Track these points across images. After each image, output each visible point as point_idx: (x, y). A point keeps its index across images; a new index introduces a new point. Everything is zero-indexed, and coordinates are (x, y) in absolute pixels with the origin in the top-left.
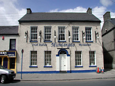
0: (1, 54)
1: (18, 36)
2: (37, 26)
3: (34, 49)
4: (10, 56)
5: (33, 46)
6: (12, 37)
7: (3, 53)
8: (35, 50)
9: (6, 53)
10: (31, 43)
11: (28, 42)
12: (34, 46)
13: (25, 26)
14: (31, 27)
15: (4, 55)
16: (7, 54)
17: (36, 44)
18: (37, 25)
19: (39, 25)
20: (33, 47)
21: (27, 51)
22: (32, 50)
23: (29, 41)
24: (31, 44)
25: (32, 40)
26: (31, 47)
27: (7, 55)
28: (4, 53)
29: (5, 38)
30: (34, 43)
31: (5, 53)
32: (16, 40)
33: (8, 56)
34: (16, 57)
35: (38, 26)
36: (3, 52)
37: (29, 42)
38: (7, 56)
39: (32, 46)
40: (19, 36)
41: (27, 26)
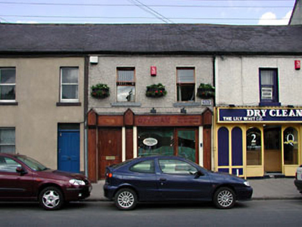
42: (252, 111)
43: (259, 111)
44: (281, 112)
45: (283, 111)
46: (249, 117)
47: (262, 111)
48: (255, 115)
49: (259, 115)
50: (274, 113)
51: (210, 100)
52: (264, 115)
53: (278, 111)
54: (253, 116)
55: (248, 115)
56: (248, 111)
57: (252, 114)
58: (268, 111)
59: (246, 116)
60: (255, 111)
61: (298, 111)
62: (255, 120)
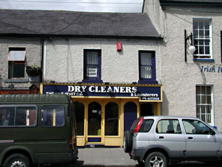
0: (121, 91)
1: (160, 44)
2: (209, 17)
3: (205, 79)
4: (147, 97)
5: (202, 71)
6: (145, 47)
7: (125, 89)
8: (208, 83)
9: (133, 88)
10: (198, 64)
11: (188, 61)
12: (206, 73)
13: (178, 15)
14: (194, 19)
15: (129, 94)
16: (137, 93)
17: (210, 66)
18: (211, 15)
19: (214, 15)
20: (203, 75)
21: (188, 87)
22: (201, 83)
23: (190, 57)
24: (197, 67)
25: (197, 55)
26: (196, 74)
27: (138, 95)
28: (128, 90)
29: (123, 46)
30: (205, 66)
31: (131, 90)
32: (156, 55)
33: (142, 97)
34: (161, 101)
35: (213, 17)
36: (127, 88)
37: (192, 62)
38: (138, 99)
39: (200, 73)
40: (164, 42)
41: (184, 17)
42: (73, 87)
43: (79, 87)
44: (99, 89)
45: (102, 88)
46: (70, 92)
47: (83, 87)
48: (76, 91)
49: (79, 91)
50: (93, 89)
51: (38, 78)
52: (84, 91)
53: (97, 88)
54: (74, 92)
55: (69, 90)
56: (69, 87)
57: (73, 90)
58: (88, 87)
59: (67, 91)
60: (76, 87)
61: (115, 88)
62: (76, 95)
